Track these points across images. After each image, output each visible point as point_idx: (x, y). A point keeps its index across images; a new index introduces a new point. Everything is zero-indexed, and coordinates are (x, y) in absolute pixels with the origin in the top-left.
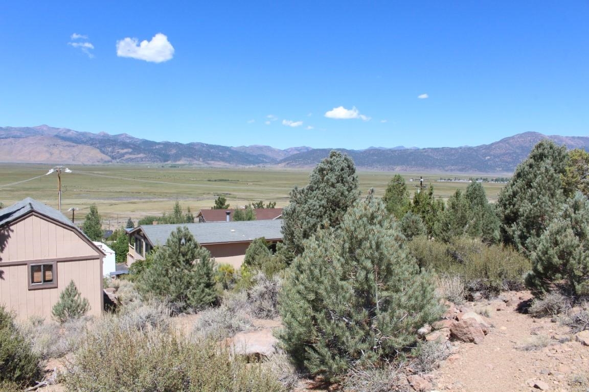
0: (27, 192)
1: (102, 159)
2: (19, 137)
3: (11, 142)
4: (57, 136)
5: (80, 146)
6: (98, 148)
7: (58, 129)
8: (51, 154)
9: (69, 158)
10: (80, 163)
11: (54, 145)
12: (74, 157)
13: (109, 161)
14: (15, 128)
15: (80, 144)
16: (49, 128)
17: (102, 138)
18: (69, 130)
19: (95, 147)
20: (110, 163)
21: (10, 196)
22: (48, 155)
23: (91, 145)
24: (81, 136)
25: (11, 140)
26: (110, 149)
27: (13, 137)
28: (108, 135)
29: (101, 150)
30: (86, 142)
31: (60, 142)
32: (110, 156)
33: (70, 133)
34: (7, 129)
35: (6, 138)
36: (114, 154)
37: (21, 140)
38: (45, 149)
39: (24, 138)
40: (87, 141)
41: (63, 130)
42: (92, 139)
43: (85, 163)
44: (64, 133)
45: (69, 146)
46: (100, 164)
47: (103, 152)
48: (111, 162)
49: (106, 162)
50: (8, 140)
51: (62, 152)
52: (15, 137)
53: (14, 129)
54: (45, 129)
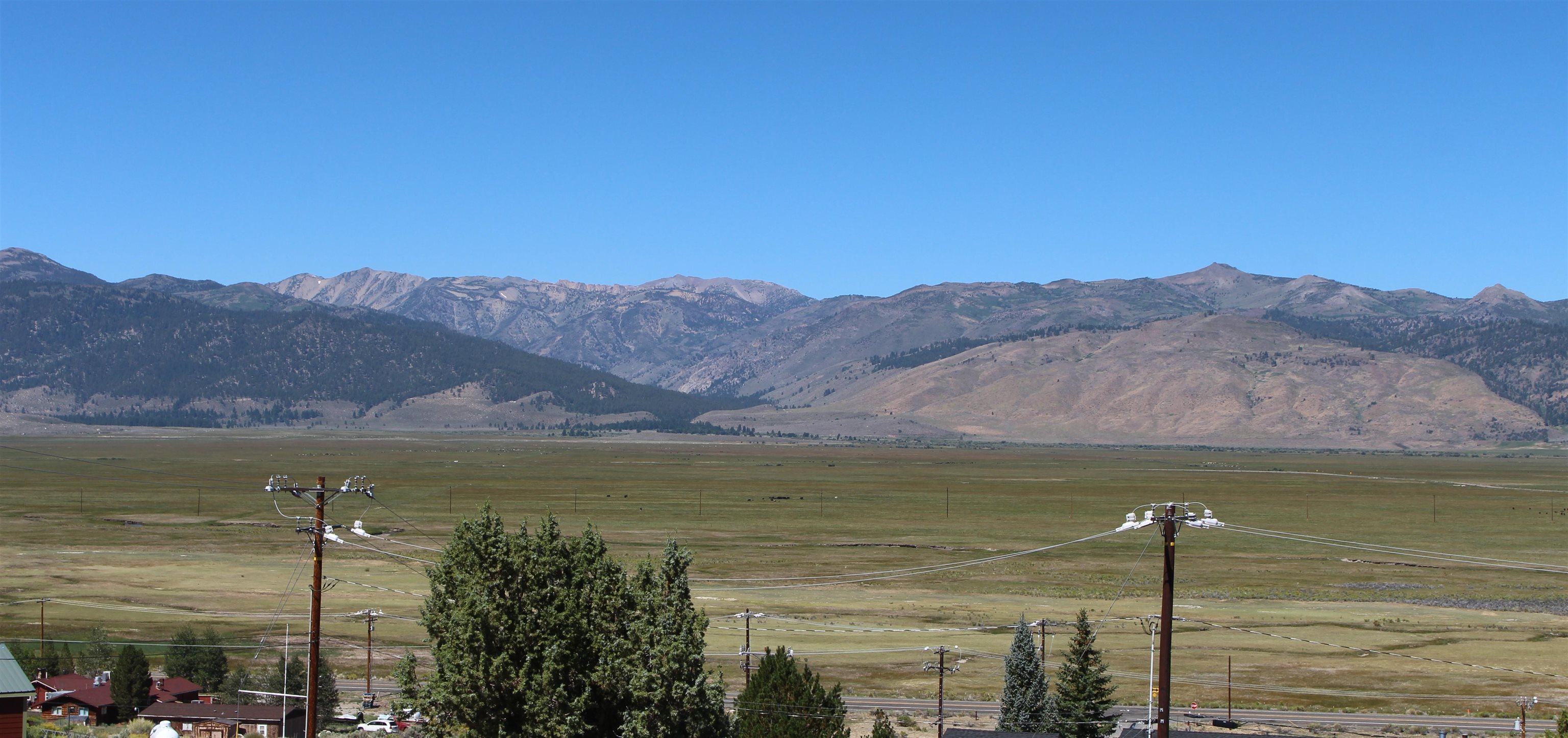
0: (1107, 563)
1: (1495, 425)
2: (1110, 327)
3: (1074, 349)
4: (1275, 315)
5: (1387, 361)
6: (1474, 367)
7: (1283, 281)
8: (1251, 401)
9: (1333, 421)
10: (1387, 446)
11: (1264, 357)
12: (1358, 417)
13: (1530, 436)
14: (1091, 286)
15: (1386, 349)
16: (1240, 278)
17: (1494, 316)
18: (1333, 287)
19: (1461, 364)
20: (1539, 445)
21: (1024, 578)
22: (1233, 408)
23: (1442, 353)
24: (1390, 311)
25: (1074, 338)
26: (1535, 374)
27: (1080, 327)
28: (1525, 301)
29: (1489, 379)
30: (1414, 341)
31: (1289, 342)
32: (1536, 408)
33: (1338, 301)
34: (1057, 292)
35: (1054, 331)
36: (1556, 396)
37: (1117, 338)
38: (1222, 377)
39: (1128, 328)
40: (1421, 334)
41: (1303, 287)
42: (1440, 326)
43: (1412, 446)
44: (1312, 299)
45: (1333, 362)
46: (1488, 447)
47: (1503, 391)
48: (1544, 436)
49: (1514, 437)
50: (1064, 341)
51: (1301, 392)
52: (1090, 328)
53: (1087, 292)
54: (1222, 282)
